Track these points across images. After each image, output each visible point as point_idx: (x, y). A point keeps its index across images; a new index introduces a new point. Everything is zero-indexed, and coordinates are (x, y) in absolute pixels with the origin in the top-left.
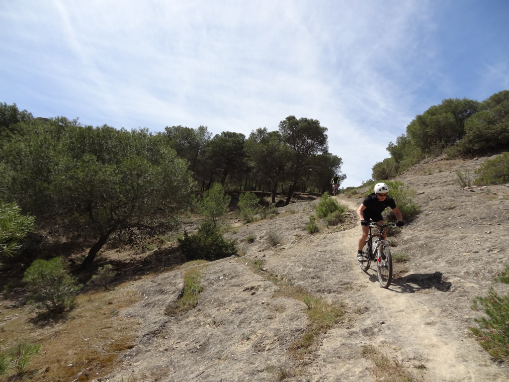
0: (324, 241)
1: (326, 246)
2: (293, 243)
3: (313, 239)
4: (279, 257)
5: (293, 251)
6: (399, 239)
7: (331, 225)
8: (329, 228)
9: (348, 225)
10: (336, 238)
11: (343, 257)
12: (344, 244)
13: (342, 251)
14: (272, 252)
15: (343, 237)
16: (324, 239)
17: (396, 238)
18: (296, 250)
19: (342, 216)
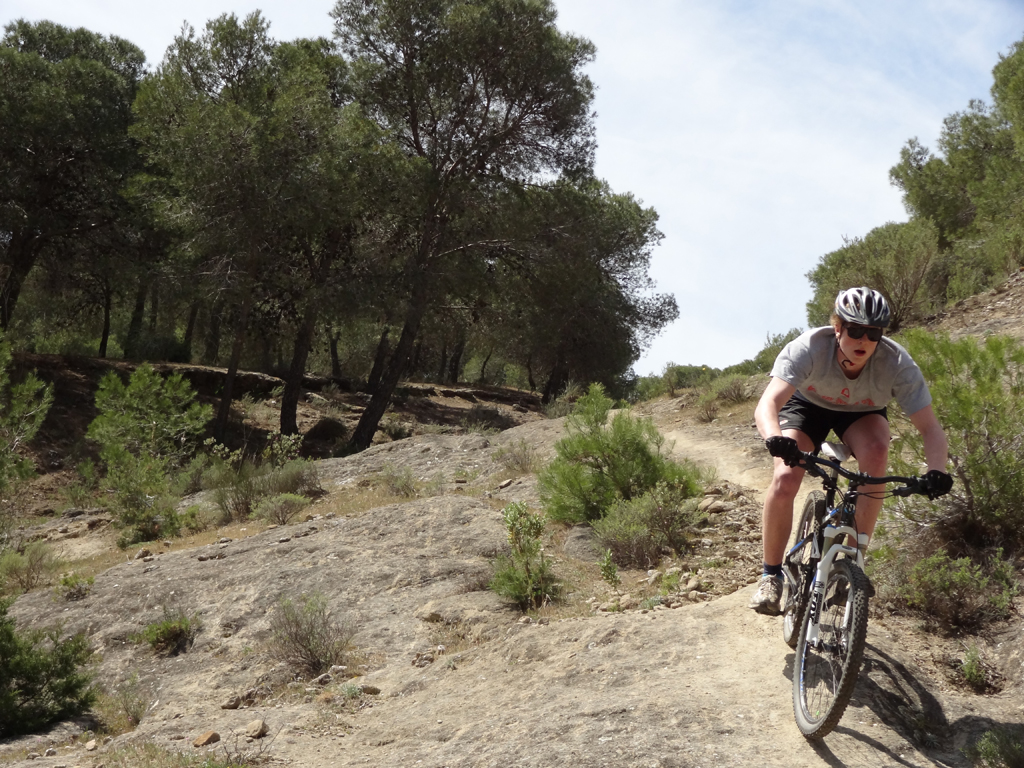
0: (610, 655)
1: (619, 683)
2: (422, 660)
3: (542, 641)
4: (348, 741)
5: (432, 708)
6: (1008, 651)
7: (623, 566)
8: (616, 583)
9: (718, 565)
10: (676, 636)
11: (725, 746)
12: (725, 675)
13: (714, 713)
14: (306, 712)
15: (712, 632)
16: (607, 640)
17: (992, 644)
18: (445, 701)
19: (683, 519)
